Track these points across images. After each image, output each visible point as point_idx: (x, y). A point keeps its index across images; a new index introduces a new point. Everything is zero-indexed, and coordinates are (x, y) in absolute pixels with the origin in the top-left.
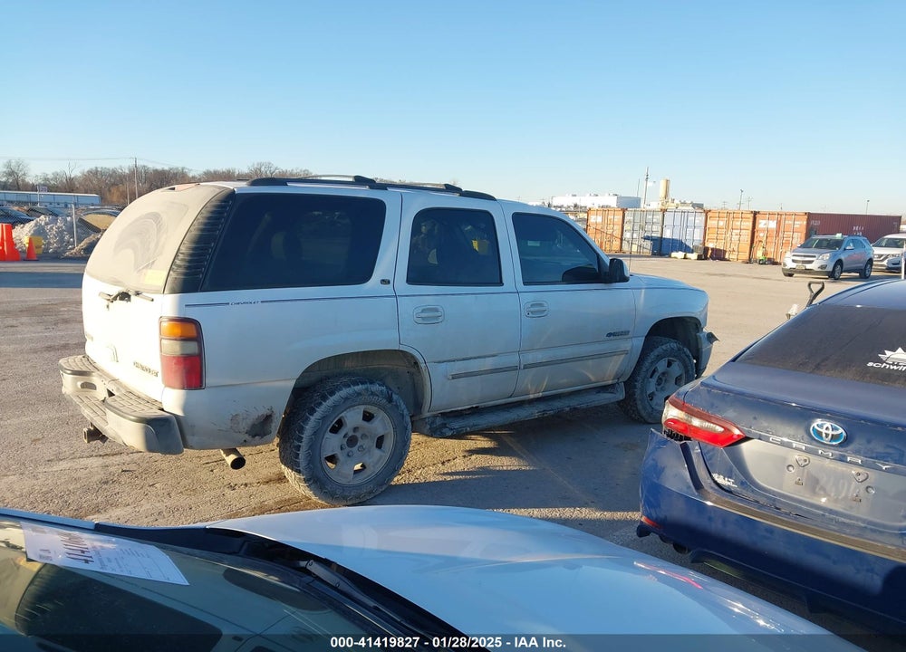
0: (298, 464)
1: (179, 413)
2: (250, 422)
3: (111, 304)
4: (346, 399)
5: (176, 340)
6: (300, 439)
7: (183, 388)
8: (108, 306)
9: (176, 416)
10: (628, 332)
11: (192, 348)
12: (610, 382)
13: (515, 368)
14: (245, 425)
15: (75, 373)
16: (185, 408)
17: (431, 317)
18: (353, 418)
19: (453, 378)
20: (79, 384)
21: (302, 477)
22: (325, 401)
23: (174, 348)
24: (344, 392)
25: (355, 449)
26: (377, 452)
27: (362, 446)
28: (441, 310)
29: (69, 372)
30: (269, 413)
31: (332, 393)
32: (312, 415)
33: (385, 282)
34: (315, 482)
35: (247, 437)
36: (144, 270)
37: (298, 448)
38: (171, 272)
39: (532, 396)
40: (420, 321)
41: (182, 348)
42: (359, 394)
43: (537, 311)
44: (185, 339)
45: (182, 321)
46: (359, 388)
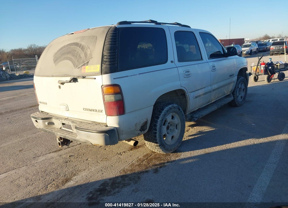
0: (156, 140)
1: (117, 126)
2: (140, 125)
3: (61, 86)
4: (168, 111)
5: (112, 94)
6: (156, 130)
7: (117, 115)
8: (60, 87)
9: (116, 128)
10: (234, 74)
11: (119, 97)
12: (229, 93)
13: (210, 92)
14: (139, 127)
15: (43, 119)
16: (119, 124)
17: (188, 74)
18: (169, 119)
19: (196, 98)
20: (46, 123)
21: (158, 145)
22: (161, 113)
23: (111, 98)
24: (166, 109)
25: (169, 131)
26: (176, 131)
27: (171, 129)
28: (190, 71)
29: (40, 119)
30: (146, 120)
31: (163, 110)
32: (158, 119)
33: (172, 62)
34: (163, 146)
35: (139, 132)
36: (83, 67)
37: (156, 133)
38: (103, 65)
39: (213, 102)
40: (185, 76)
41: (115, 97)
42: (171, 109)
43: (214, 69)
44: (115, 93)
45: (114, 86)
46: (170, 106)
